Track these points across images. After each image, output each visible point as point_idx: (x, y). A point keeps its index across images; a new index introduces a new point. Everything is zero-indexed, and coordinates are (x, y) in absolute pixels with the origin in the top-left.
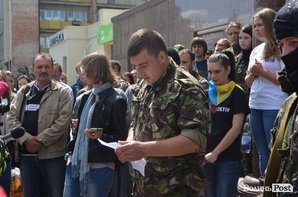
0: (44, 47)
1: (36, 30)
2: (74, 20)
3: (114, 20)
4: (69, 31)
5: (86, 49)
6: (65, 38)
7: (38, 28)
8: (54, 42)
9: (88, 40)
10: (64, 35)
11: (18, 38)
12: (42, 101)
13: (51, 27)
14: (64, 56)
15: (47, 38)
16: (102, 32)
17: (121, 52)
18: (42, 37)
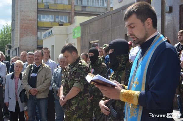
0: (40, 39)
1: (35, 27)
2: (59, 21)
3: (81, 25)
4: (56, 29)
5: (66, 41)
6: (53, 33)
7: (36, 27)
8: (46, 36)
9: (68, 35)
10: (52, 31)
11: (23, 33)
12: (38, 71)
13: (45, 26)
14: (52, 45)
15: (42, 33)
16: (76, 31)
17: (85, 44)
18: (39, 32)
